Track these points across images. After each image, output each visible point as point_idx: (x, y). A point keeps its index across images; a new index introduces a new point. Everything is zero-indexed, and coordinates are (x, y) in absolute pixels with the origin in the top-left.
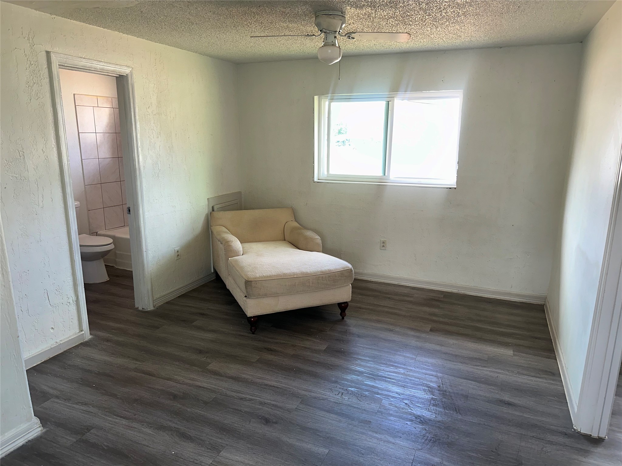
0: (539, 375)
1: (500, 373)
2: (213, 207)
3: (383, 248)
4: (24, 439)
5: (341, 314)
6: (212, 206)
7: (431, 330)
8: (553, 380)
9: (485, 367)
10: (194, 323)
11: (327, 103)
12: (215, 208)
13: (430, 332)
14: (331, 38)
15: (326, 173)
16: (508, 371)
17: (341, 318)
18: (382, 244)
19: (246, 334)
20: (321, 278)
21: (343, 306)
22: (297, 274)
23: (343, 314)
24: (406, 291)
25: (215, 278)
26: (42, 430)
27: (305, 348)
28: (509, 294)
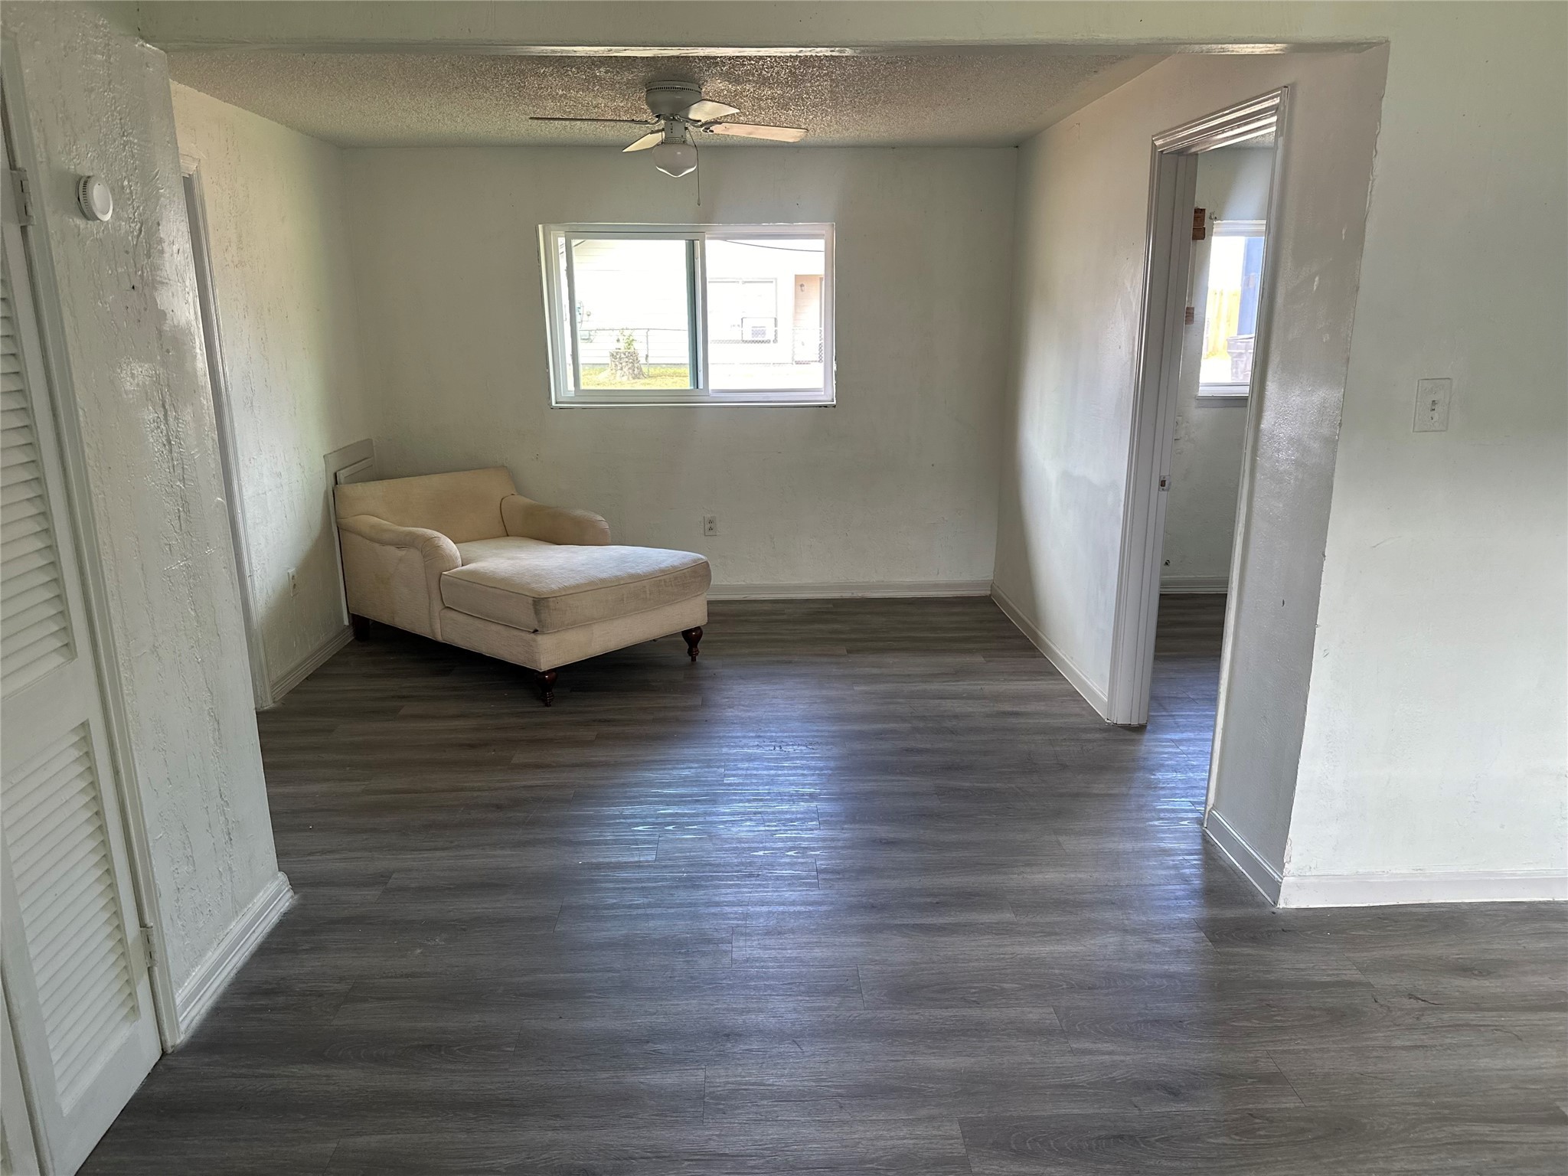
0: (1034, 678)
1: (983, 684)
2: (335, 475)
3: (711, 533)
4: (276, 912)
5: (690, 652)
6: (334, 471)
7: (849, 652)
8: (1055, 680)
9: (958, 681)
10: (402, 712)
11: (562, 241)
12: (341, 476)
13: (850, 655)
14: (678, 130)
15: (571, 387)
16: (991, 680)
17: (690, 660)
18: (708, 526)
19: (535, 709)
20: (663, 583)
21: (692, 637)
22: (623, 578)
23: (692, 652)
24: (767, 607)
25: (353, 638)
26: (292, 897)
27: (665, 707)
28: (936, 586)
